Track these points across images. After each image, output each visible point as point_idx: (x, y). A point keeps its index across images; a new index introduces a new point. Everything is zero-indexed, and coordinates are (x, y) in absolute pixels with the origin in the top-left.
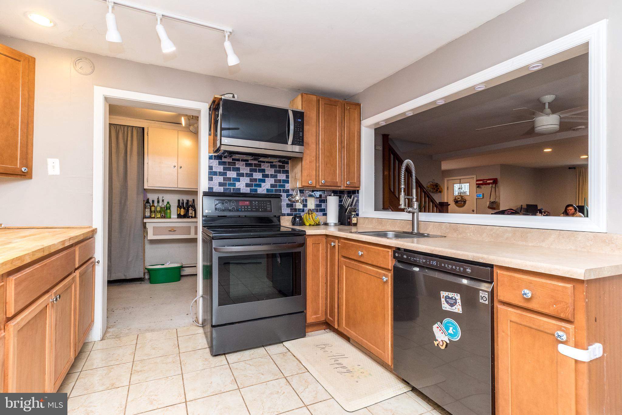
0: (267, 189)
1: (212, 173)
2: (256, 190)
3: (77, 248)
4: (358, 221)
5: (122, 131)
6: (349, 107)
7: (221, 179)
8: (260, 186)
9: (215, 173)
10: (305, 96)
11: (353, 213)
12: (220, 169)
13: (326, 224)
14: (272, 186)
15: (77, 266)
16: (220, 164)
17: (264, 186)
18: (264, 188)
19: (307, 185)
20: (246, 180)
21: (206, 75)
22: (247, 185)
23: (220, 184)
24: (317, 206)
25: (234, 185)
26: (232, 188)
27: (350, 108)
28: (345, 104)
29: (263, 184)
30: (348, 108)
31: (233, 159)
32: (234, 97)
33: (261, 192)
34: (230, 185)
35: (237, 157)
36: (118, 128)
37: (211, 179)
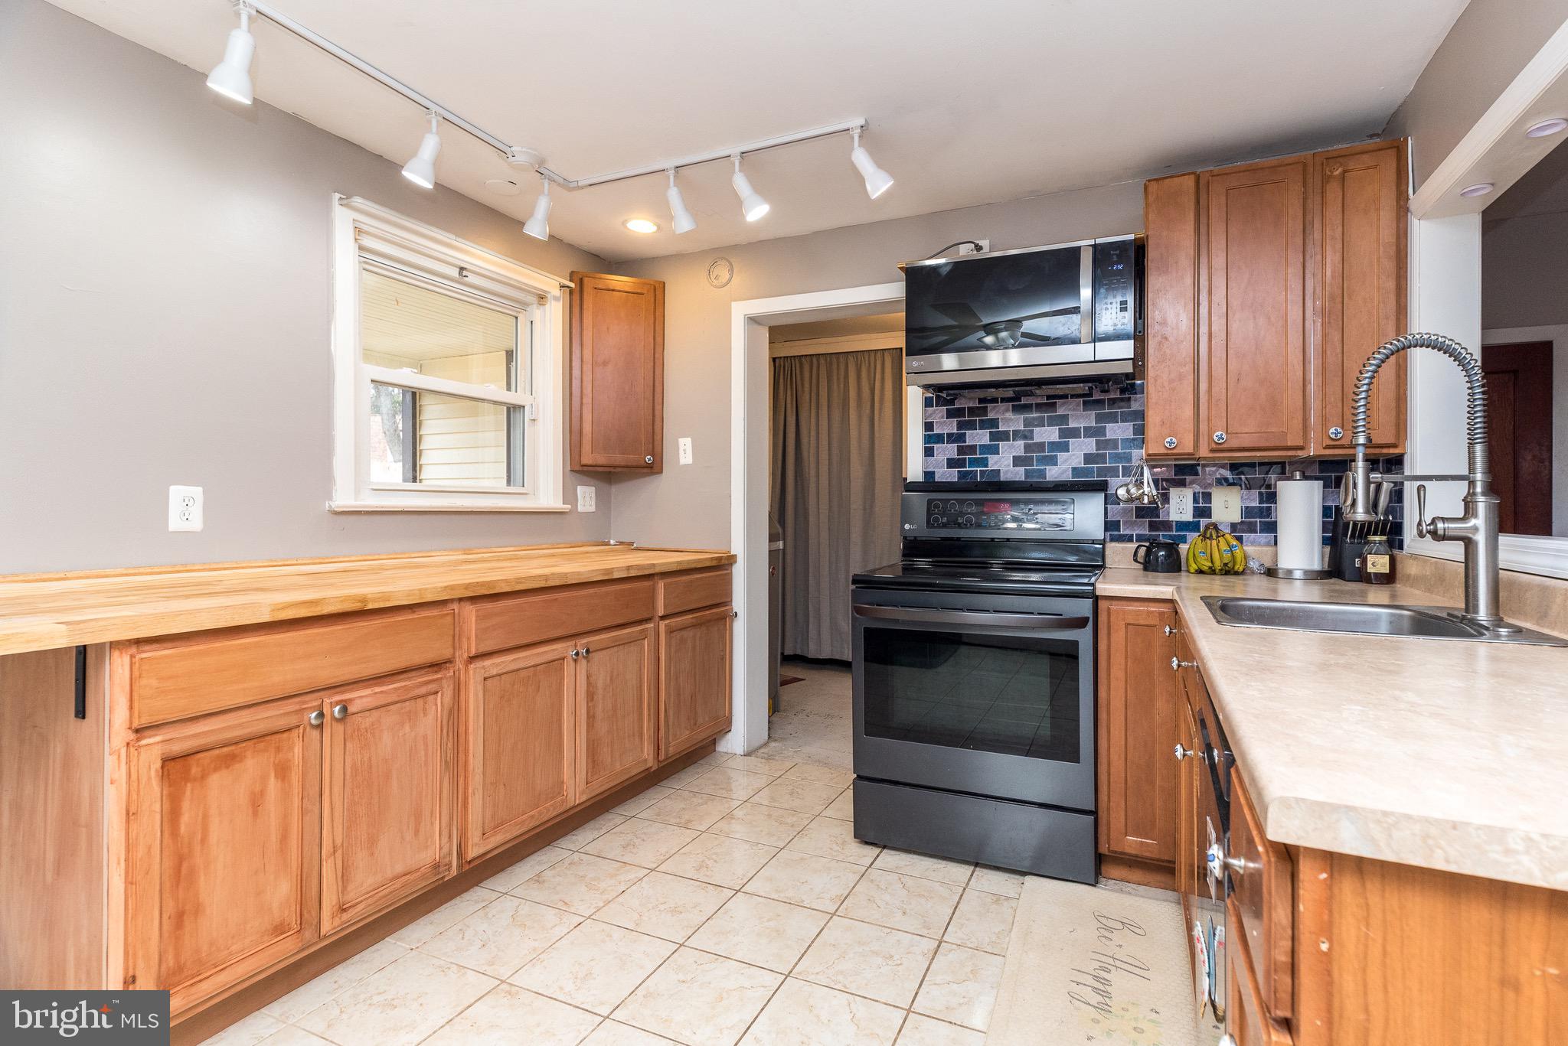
0: (1074, 469)
1: (932, 439)
2: (1042, 473)
3: (661, 585)
4: (1399, 567)
5: (867, 365)
6: (1340, 170)
7: (950, 450)
8: (1053, 461)
9: (939, 439)
10: (1153, 187)
11: (1377, 538)
12: (951, 427)
13: (1271, 572)
14: (1088, 458)
15: (661, 613)
16: (950, 414)
17: (1065, 461)
18: (1064, 467)
19: (1163, 451)
20: (1018, 447)
21: (919, 217)
22: (1017, 461)
23: (952, 464)
24: (1248, 512)
25: (984, 462)
26: (979, 469)
27: (1345, 172)
28: (1325, 161)
29: (1062, 456)
30: (1337, 173)
31: (981, 401)
32: (979, 248)
33: (1056, 478)
34: (974, 462)
35: (992, 392)
36: (859, 357)
37: (929, 452)
